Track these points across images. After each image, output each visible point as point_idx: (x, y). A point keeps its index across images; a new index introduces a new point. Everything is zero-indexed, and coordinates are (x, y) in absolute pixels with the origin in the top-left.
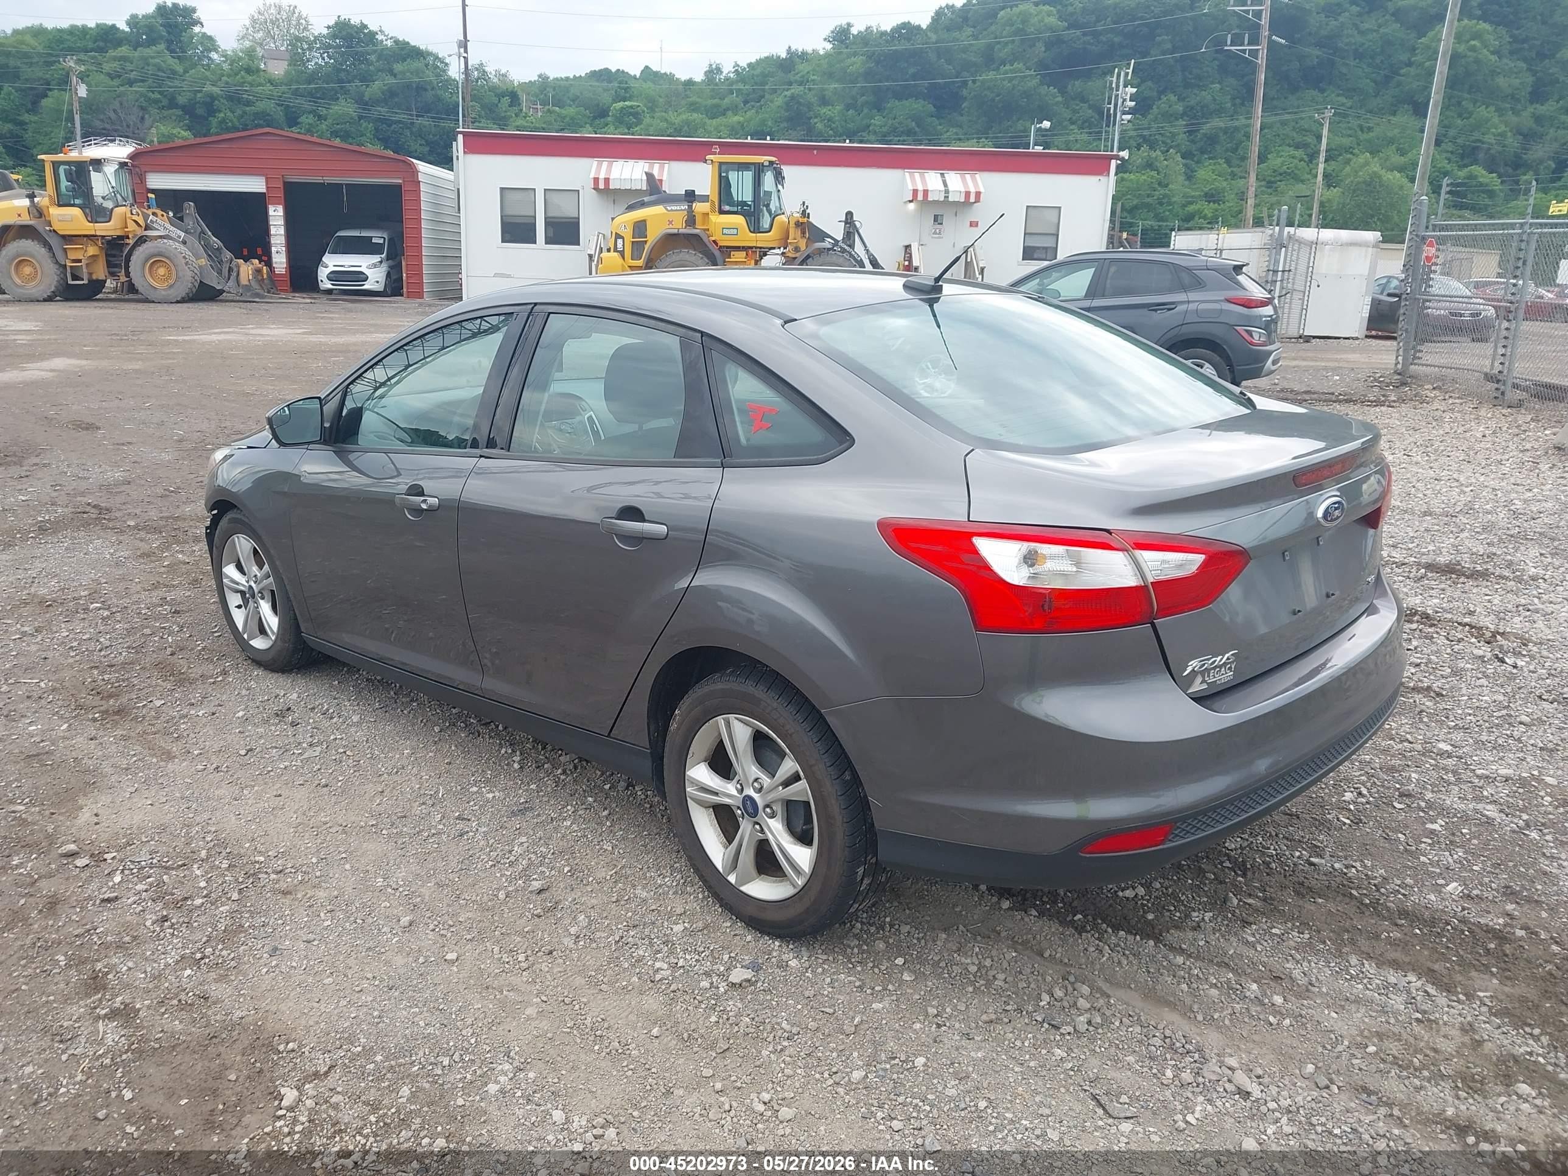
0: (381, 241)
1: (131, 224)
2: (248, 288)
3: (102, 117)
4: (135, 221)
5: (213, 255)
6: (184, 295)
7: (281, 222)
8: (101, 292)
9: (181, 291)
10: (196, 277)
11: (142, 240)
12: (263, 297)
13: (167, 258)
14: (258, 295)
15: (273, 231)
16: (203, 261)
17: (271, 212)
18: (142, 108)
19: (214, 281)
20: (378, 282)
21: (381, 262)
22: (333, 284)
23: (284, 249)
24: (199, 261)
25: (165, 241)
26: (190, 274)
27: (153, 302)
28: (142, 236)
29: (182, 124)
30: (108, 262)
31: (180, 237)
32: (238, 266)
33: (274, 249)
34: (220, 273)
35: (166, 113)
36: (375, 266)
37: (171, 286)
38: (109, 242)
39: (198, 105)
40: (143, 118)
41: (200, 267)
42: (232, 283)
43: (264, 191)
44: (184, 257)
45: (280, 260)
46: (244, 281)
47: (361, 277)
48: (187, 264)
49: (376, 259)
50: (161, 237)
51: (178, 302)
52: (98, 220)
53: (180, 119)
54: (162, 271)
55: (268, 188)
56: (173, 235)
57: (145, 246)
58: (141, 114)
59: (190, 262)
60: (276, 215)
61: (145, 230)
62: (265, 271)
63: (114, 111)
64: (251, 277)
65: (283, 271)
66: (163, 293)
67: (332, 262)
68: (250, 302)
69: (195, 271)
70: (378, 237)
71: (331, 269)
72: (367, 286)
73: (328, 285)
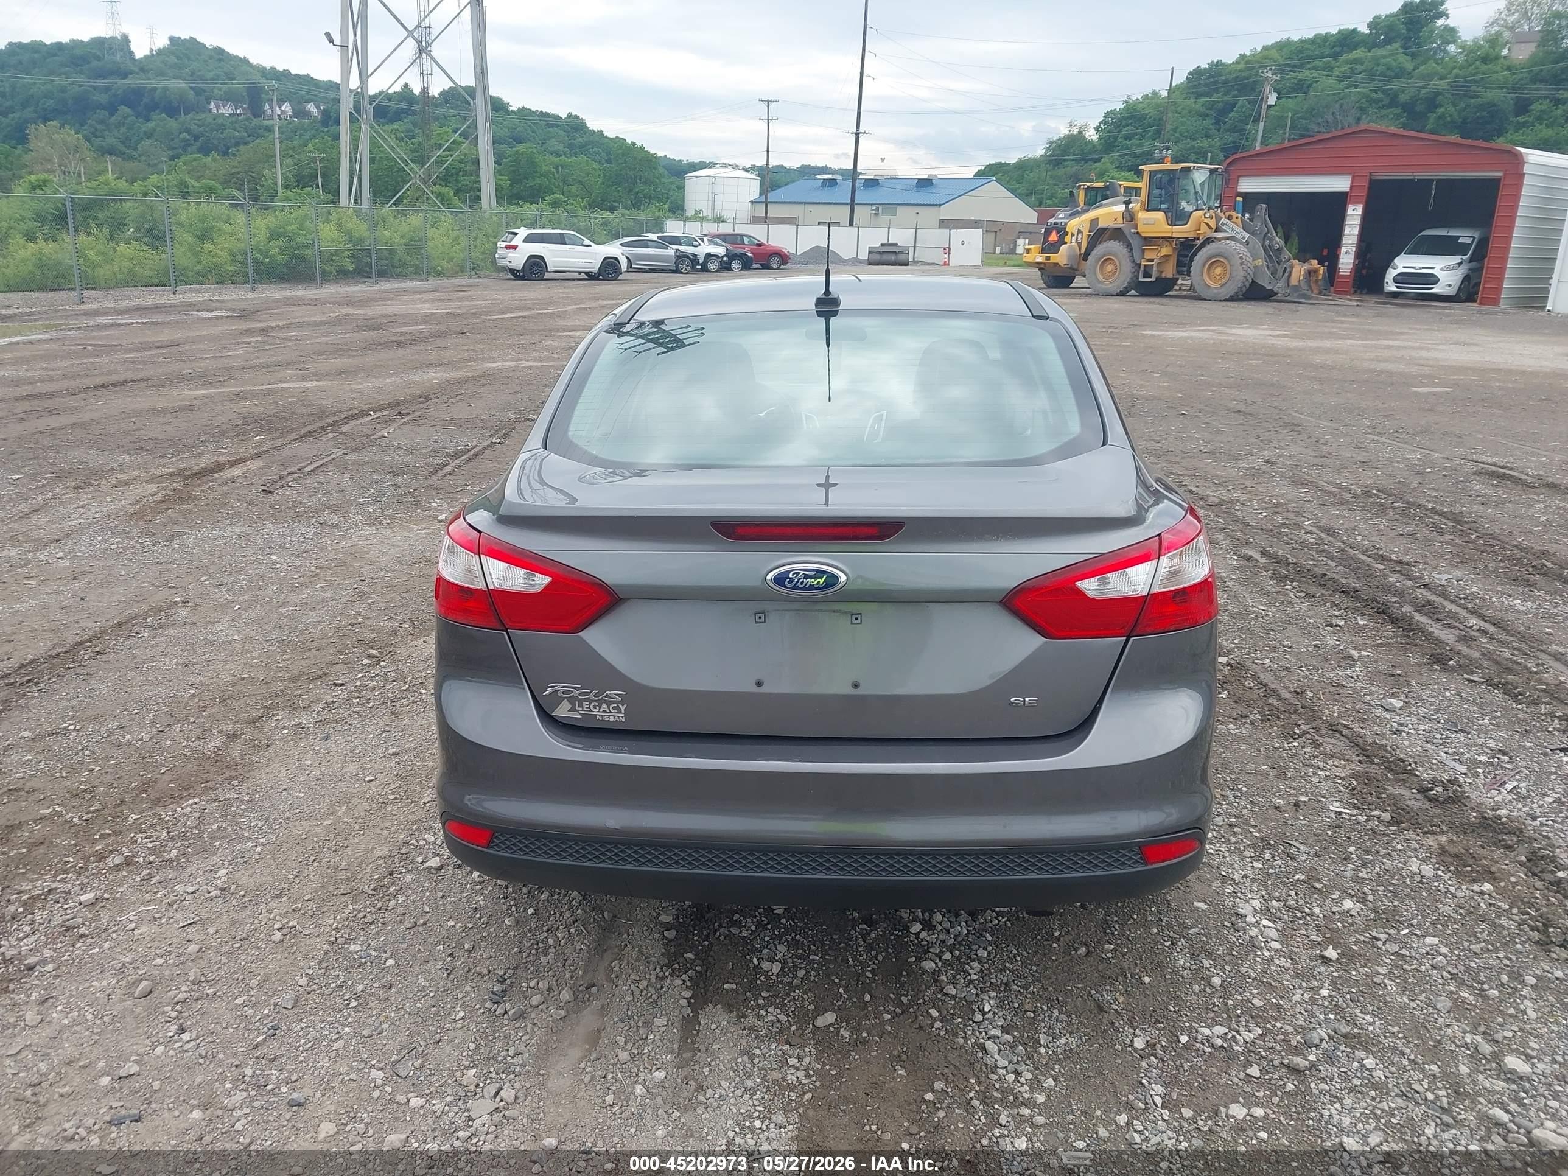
0: (1469, 241)
1: (1203, 226)
2: (1296, 288)
3: (1320, 120)
4: (1207, 224)
5: (1272, 255)
6: (1232, 293)
7: (1358, 221)
8: (1171, 289)
9: (1231, 289)
10: (1248, 277)
11: (1209, 241)
12: (1310, 298)
13: (1226, 258)
14: (1304, 296)
15: (1347, 231)
16: (1260, 262)
17: (1350, 212)
18: (1362, 109)
19: (1265, 282)
20: (1450, 286)
21: (1460, 264)
22: (1397, 287)
23: (1354, 249)
24: (1256, 262)
25: (1228, 242)
26: (1242, 273)
27: (1205, 300)
28: (1211, 238)
29: (1398, 122)
30: (1178, 261)
31: (1244, 238)
32: (1292, 267)
33: (1343, 250)
34: (1274, 273)
35: (1384, 112)
36: (1449, 268)
37: (1223, 285)
38: (1182, 243)
39: (1419, 102)
40: (1359, 119)
41: (1256, 267)
42: (1281, 283)
43: (1348, 190)
44: (1241, 258)
45: (1347, 260)
46: (1294, 281)
47: (1432, 280)
48: (1242, 264)
49: (1456, 259)
50: (1227, 238)
51: (1226, 300)
52: (1177, 223)
53: (1398, 116)
54: (1218, 271)
55: (1352, 187)
56: (1238, 236)
57: (1209, 247)
58: (1358, 115)
59: (1245, 263)
60: (1354, 213)
61: (1216, 231)
62: (1321, 272)
63: (1333, 113)
64: (1302, 278)
65: (1348, 272)
66: (1216, 291)
67: (1404, 263)
68: (1295, 302)
69: (1249, 271)
70: (1466, 236)
71: (1401, 270)
72: (1436, 290)
73: (1391, 287)
